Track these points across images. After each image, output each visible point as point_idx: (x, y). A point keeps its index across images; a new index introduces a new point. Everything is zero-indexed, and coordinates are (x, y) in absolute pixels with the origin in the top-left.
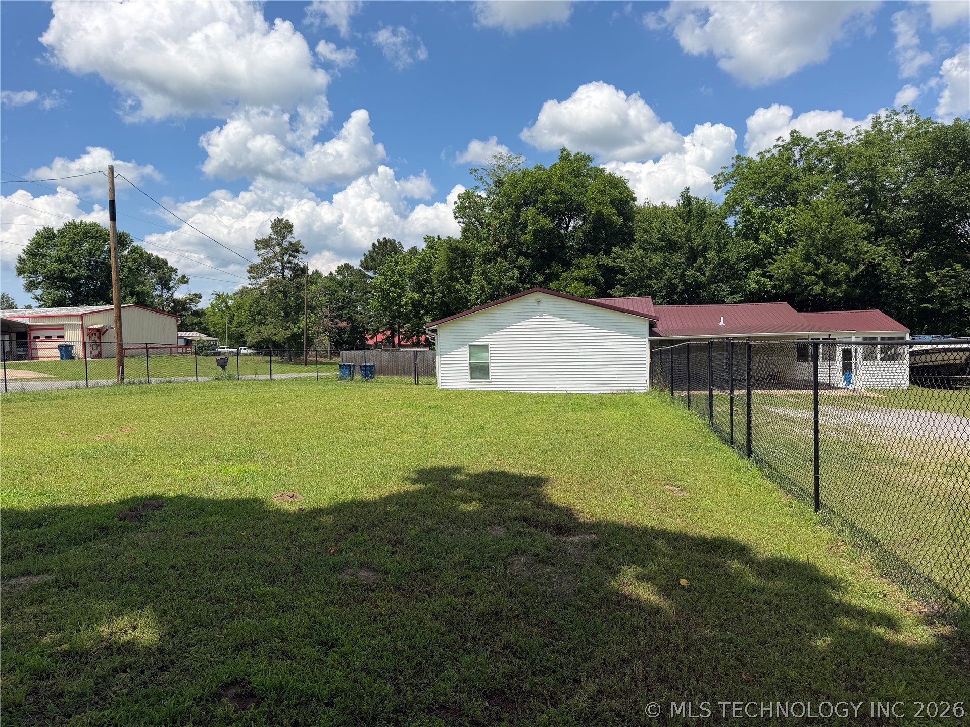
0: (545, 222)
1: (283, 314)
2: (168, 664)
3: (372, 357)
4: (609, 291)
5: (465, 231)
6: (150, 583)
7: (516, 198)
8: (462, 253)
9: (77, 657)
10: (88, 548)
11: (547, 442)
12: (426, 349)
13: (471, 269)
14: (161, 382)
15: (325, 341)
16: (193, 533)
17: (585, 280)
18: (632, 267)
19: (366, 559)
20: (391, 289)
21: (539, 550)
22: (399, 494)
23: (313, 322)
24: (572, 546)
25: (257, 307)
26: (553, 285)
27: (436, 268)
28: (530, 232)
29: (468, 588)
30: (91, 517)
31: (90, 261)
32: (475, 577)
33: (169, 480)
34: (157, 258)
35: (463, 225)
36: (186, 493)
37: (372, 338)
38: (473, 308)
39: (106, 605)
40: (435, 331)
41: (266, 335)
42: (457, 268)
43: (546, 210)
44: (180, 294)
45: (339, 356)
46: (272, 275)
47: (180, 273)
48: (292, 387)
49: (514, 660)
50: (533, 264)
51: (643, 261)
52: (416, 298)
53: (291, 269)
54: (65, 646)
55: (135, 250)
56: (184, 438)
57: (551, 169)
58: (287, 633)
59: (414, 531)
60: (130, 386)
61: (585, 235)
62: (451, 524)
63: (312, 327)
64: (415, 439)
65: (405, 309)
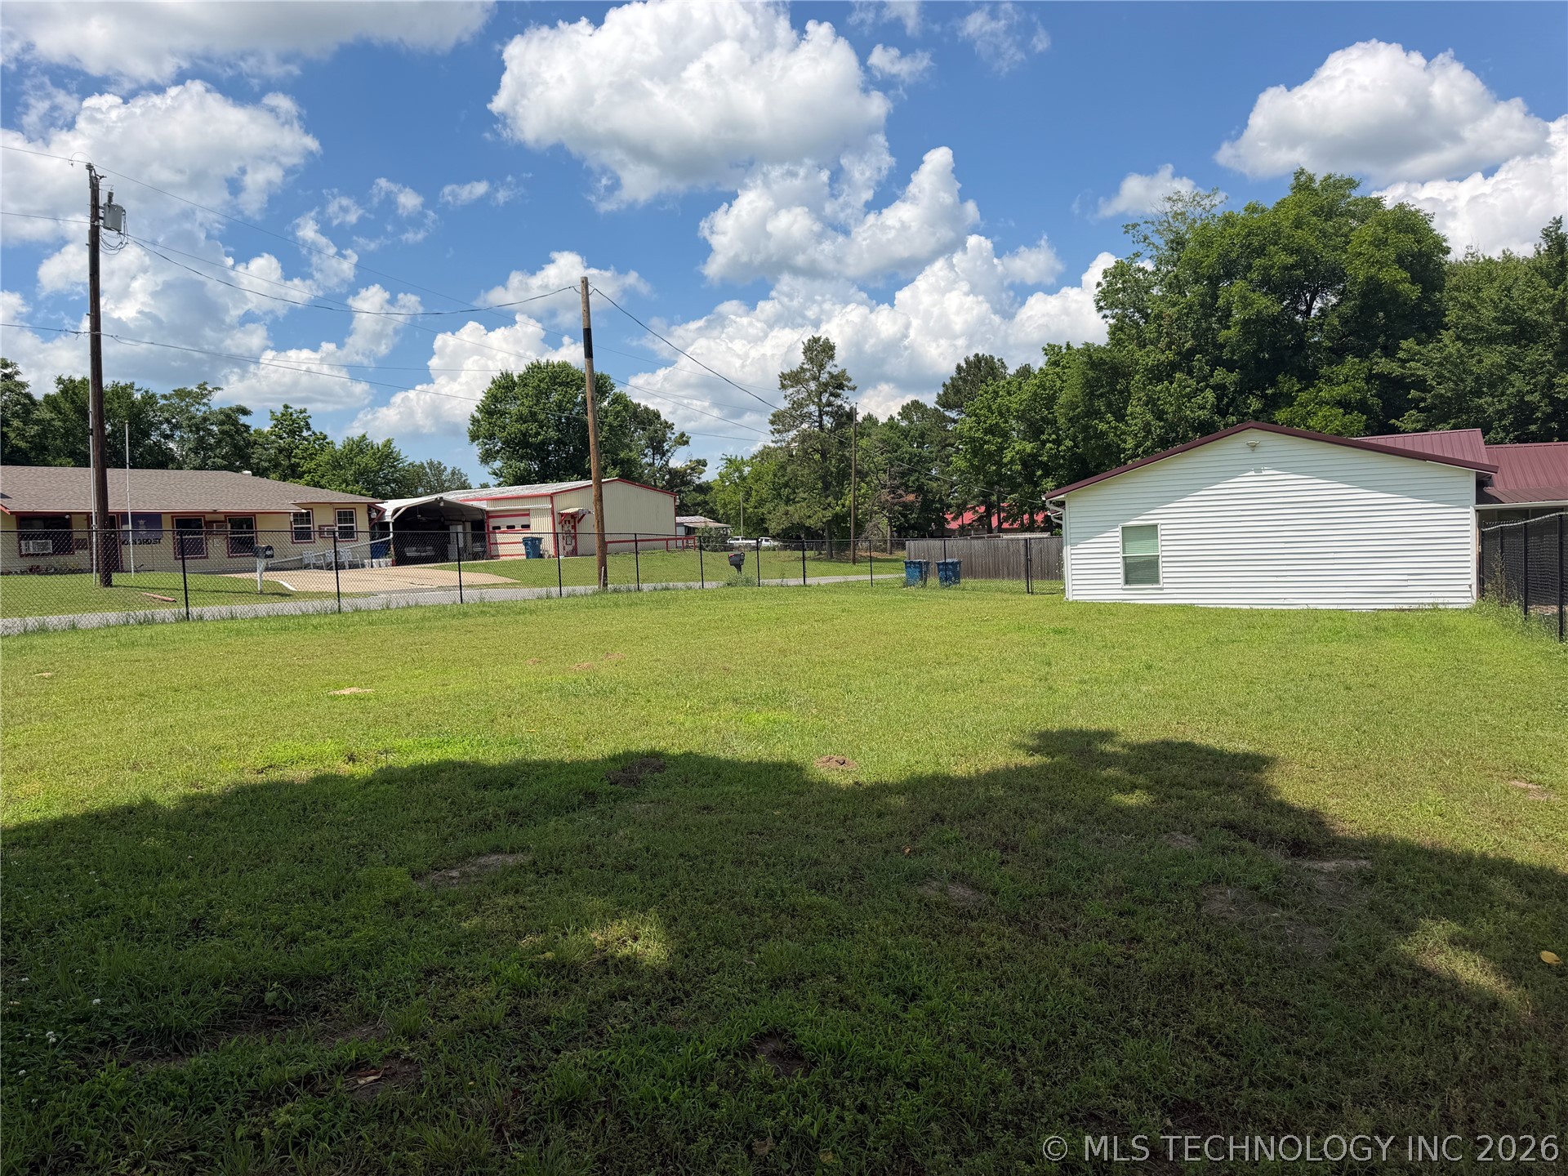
0: (1265, 304)
1: (820, 485)
2: (682, 996)
3: (957, 548)
4: (1393, 421)
5: (1114, 331)
6: (653, 876)
7: (1209, 267)
8: (1109, 368)
9: (564, 972)
10: (571, 821)
11: (1272, 696)
12: (1046, 535)
13: (1126, 396)
14: (655, 589)
15: (882, 525)
16: (707, 808)
17: (1345, 404)
18: (1439, 376)
19: (960, 868)
20: (987, 438)
21: (1259, 880)
22: (1008, 769)
23: (864, 496)
24: (1323, 878)
25: (783, 476)
26: (1281, 415)
27: (1063, 398)
28: (1236, 324)
29: (1131, 931)
30: (574, 778)
31: (560, 418)
32: (1145, 916)
33: (672, 730)
34: (646, 409)
35: (1112, 321)
36: (696, 750)
37: (955, 519)
38: (1130, 462)
39: (598, 903)
40: (1062, 504)
41: (796, 519)
42: (1101, 395)
43: (1268, 283)
44: (677, 461)
45: (904, 548)
46: (805, 426)
47: (677, 430)
48: (835, 597)
49: (1216, 1057)
50: (1241, 380)
51: (1462, 362)
52: (1028, 450)
53: (831, 414)
54: (548, 955)
55: (619, 399)
56: (690, 671)
57: (1276, 211)
58: (845, 968)
59: (1037, 830)
60: (615, 595)
61: (1345, 321)
62: (1099, 825)
63: (863, 504)
64: (1030, 682)
65: (1010, 470)
